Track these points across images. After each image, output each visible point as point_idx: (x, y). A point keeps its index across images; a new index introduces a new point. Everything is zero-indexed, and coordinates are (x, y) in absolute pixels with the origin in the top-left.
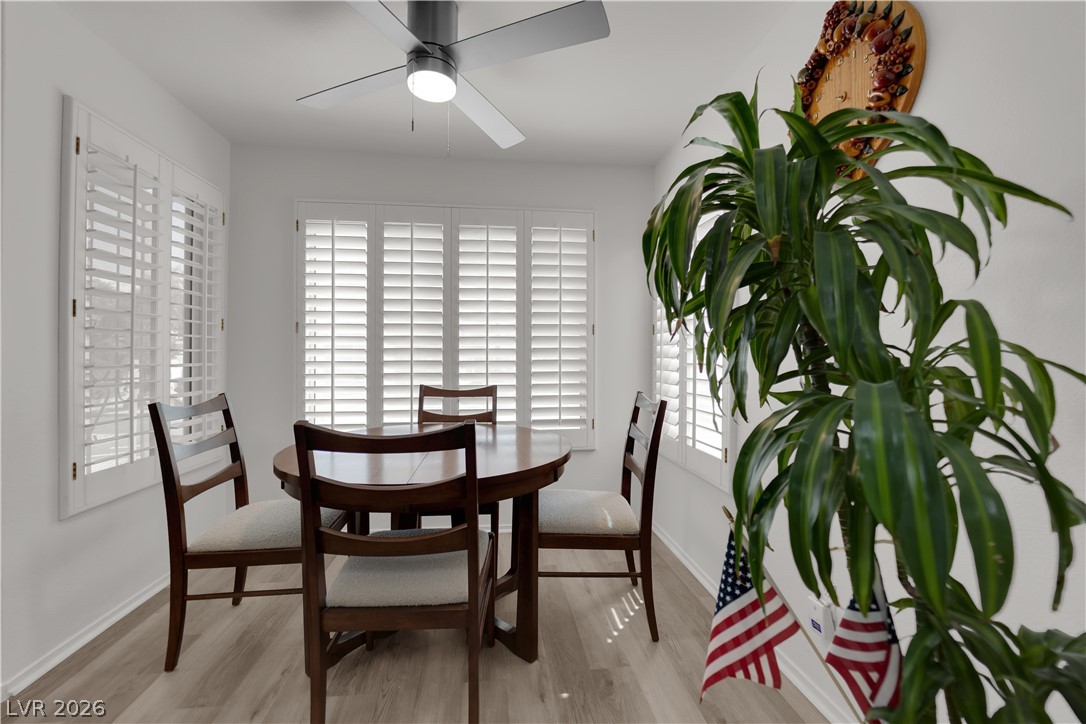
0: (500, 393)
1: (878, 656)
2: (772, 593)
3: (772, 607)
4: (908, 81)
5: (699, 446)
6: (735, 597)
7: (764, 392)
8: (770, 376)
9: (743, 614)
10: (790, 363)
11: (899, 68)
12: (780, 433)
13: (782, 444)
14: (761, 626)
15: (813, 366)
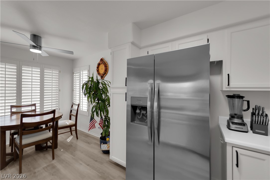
0: (37, 105)
1: (102, 122)
2: (95, 120)
3: (95, 121)
4: (107, 71)
5: (83, 110)
6: (91, 121)
7: (94, 102)
8: (94, 101)
9: (92, 122)
10: (96, 100)
11: (106, 70)
12: (95, 106)
13: (95, 107)
14: (93, 123)
15: (98, 100)
